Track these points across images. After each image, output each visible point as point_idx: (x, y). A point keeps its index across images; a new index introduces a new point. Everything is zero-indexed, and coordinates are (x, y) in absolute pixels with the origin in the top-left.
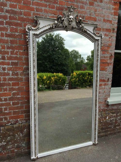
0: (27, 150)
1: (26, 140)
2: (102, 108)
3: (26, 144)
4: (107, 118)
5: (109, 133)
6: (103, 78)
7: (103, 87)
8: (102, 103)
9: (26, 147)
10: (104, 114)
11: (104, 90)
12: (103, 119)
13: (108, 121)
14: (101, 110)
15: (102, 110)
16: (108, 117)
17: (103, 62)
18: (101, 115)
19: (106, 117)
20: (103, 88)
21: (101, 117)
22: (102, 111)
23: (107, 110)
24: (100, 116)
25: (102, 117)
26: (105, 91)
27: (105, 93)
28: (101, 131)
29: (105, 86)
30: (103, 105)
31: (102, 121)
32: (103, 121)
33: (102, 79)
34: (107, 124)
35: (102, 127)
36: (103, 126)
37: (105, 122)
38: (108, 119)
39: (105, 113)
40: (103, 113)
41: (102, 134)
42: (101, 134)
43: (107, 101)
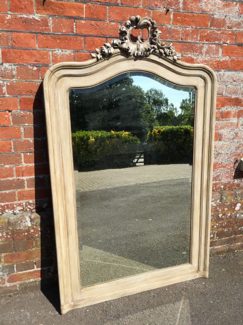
0: (8, 285)
1: (3, 260)
2: (224, 180)
3: (3, 269)
4: (237, 208)
5: (239, 244)
6: (235, 93)
7: (234, 120)
8: (224, 167)
9: (6, 278)
10: (230, 198)
11: (236, 130)
12: (226, 209)
13: (238, 215)
14: (222, 187)
15: (225, 185)
16: (239, 205)
17: (238, 42)
18: (221, 199)
19: (235, 205)
20: (231, 123)
21: (220, 206)
22: (225, 189)
23: (238, 185)
24: (218, 201)
25: (222, 205)
26: (237, 134)
27: (236, 140)
28: (216, 239)
29: (238, 118)
30: (227, 172)
31: (220, 215)
32: (224, 215)
33: (233, 97)
34: (236, 223)
35: (220, 229)
36: (224, 227)
37: (230, 217)
38: (238, 210)
39: (232, 195)
40: (227, 192)
41: (219, 247)
42: (216, 247)
43: (241, 161)
